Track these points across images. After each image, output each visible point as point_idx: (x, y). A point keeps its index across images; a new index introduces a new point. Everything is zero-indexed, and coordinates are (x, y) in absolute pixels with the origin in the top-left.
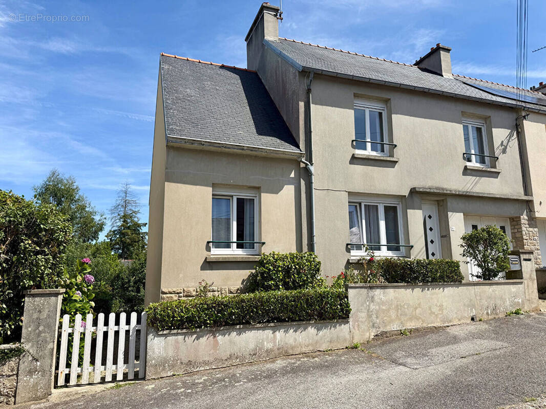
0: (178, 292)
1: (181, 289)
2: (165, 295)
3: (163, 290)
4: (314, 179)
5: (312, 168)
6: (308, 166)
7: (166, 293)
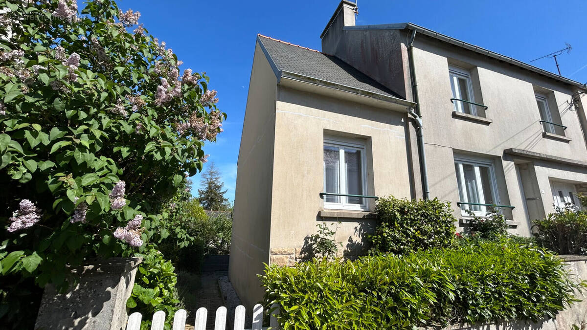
0: (290, 252)
1: (292, 250)
2: (274, 256)
3: (273, 250)
4: (422, 130)
5: (420, 121)
6: (417, 118)
7: (276, 254)
